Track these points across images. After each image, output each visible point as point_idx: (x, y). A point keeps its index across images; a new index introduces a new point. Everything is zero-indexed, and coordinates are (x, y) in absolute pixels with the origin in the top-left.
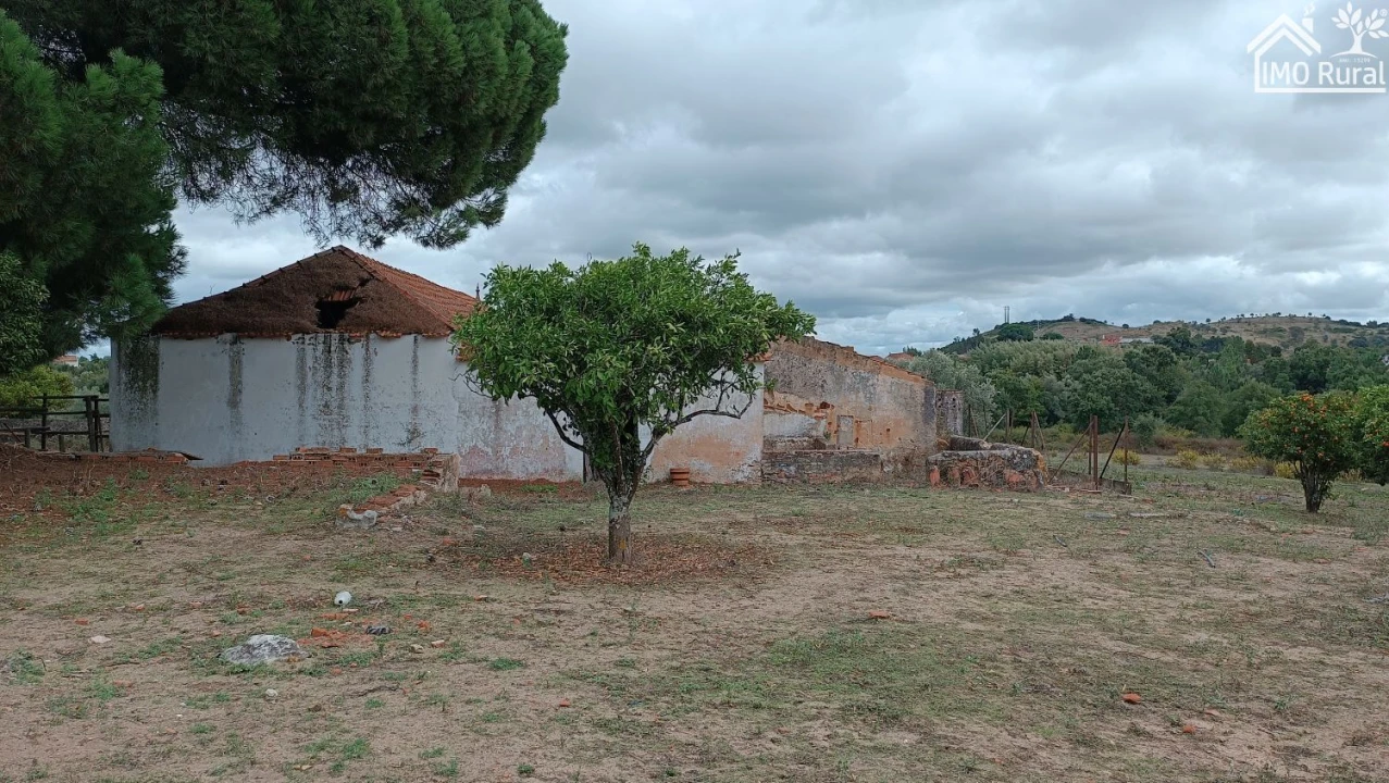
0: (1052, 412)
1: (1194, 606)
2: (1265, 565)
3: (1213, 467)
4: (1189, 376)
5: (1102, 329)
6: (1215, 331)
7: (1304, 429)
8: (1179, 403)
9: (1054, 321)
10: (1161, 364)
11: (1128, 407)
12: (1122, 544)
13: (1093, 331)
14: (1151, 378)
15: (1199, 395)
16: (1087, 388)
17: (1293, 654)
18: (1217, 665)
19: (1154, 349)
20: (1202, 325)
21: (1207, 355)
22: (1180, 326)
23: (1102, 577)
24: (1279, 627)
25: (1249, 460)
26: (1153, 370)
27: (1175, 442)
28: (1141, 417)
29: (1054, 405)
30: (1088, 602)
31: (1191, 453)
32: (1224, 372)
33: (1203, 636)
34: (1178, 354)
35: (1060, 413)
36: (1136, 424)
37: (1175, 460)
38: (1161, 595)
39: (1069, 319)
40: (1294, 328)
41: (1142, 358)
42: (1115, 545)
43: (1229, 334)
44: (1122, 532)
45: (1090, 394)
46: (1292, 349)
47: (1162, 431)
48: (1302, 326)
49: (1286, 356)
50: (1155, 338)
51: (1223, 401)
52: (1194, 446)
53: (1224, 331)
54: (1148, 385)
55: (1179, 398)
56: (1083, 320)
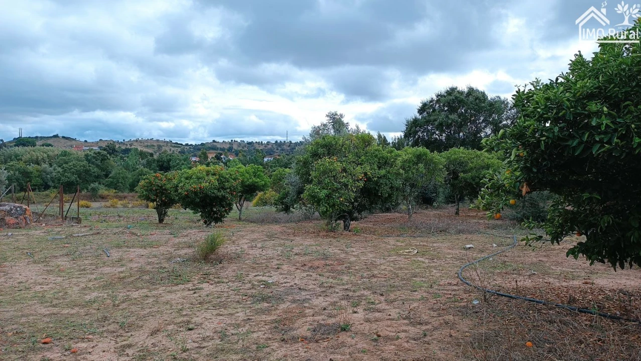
0: (46, 183)
1: (95, 279)
2: (132, 252)
3: (125, 206)
4: (115, 165)
5: (74, 142)
6: (127, 145)
7: (157, 188)
8: (110, 177)
9: (48, 137)
10: (102, 160)
11: (86, 180)
12: (65, 252)
13: (69, 143)
14: (98, 166)
15: (119, 174)
16: (65, 171)
17: (135, 295)
18: (98, 309)
19: (99, 153)
20: (121, 142)
21: (123, 156)
22: (112, 142)
23: (49, 272)
24: (132, 282)
25: (139, 202)
26: (99, 162)
27: (108, 196)
28: (92, 185)
29: (48, 180)
30: (38, 288)
31: (115, 200)
32: (130, 163)
33: (95, 294)
34: (110, 155)
35: (50, 183)
36: (90, 188)
37: (108, 204)
38: (79, 276)
39: (56, 136)
40: (159, 145)
41: (93, 157)
42: (61, 253)
43: (133, 147)
44: (66, 245)
45: (66, 174)
46: (158, 154)
47: (103, 191)
48: (162, 144)
49: (155, 157)
50: (100, 147)
51: (130, 176)
52: (116, 197)
53: (131, 145)
54: (96, 169)
55: (110, 175)
56: (63, 137)
